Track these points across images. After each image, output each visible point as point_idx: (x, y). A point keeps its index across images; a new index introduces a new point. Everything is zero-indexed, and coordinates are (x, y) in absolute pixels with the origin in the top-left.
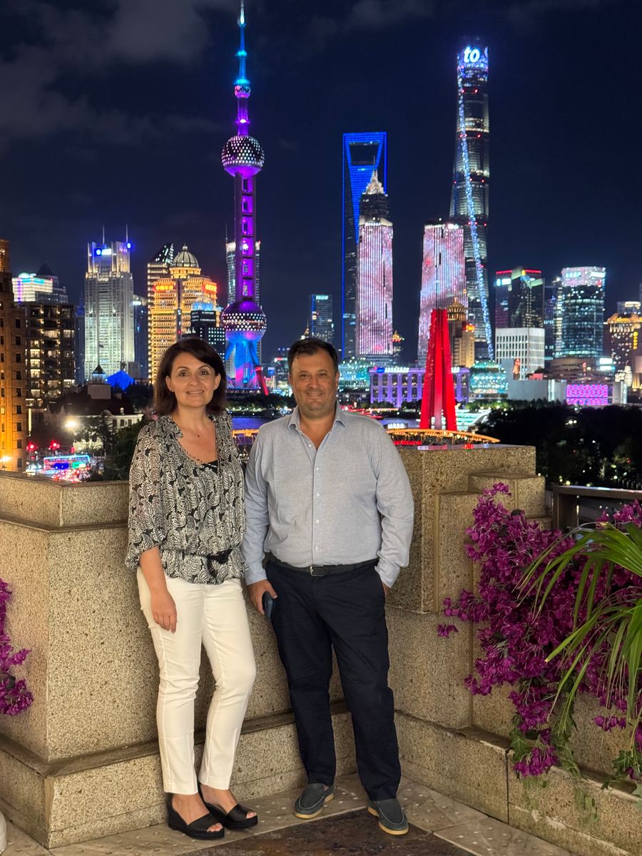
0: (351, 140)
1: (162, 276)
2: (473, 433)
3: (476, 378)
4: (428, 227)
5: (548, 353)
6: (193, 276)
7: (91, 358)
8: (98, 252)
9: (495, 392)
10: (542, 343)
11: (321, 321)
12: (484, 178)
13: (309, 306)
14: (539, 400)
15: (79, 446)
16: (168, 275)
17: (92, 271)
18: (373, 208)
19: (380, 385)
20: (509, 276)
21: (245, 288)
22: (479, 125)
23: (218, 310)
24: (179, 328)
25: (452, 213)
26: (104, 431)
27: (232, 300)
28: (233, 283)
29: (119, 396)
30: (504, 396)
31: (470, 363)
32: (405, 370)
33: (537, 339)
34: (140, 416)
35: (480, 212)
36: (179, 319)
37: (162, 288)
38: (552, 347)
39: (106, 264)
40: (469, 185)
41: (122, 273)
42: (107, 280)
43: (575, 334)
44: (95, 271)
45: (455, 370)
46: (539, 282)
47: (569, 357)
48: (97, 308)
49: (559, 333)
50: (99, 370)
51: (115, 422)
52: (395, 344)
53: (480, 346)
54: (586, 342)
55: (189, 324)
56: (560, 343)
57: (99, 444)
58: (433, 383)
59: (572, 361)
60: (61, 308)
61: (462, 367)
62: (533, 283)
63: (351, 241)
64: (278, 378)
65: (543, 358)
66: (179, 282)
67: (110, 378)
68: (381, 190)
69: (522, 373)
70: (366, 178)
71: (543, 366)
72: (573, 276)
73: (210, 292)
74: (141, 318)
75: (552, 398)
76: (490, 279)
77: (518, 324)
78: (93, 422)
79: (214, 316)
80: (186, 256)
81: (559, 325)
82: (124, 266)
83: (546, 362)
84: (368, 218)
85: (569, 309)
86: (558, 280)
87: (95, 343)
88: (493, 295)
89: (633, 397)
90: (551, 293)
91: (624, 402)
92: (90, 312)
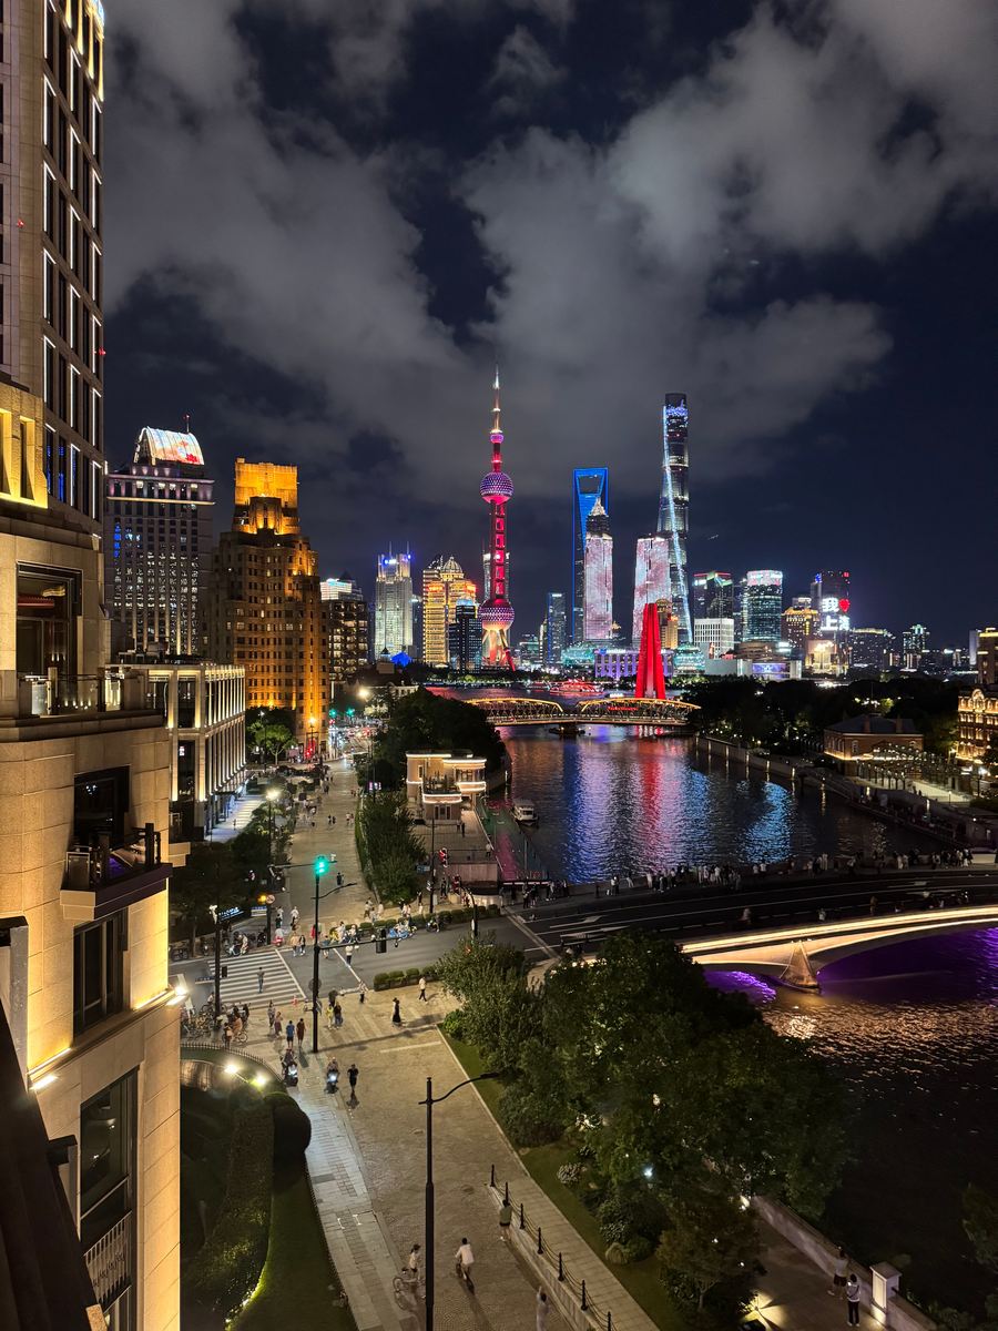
1: (434, 579)
2: (678, 701)
3: (679, 657)
4: (640, 540)
5: (736, 638)
6: (458, 579)
7: (380, 642)
8: (386, 562)
9: (694, 668)
10: (732, 630)
11: (557, 613)
12: (685, 502)
13: (546, 602)
14: (730, 675)
15: (369, 711)
16: (439, 579)
17: (382, 576)
18: (597, 526)
19: (603, 664)
20: (705, 577)
21: (498, 588)
22: (680, 461)
23: (477, 605)
24: (447, 620)
25: (659, 530)
26: (388, 699)
27: (487, 597)
28: (488, 585)
29: (400, 671)
30: (702, 672)
31: (674, 646)
32: (623, 651)
33: (728, 627)
34: (417, 687)
35: (681, 528)
36: (447, 612)
37: (434, 589)
38: (739, 634)
39: (391, 571)
40: (672, 506)
41: (404, 578)
42: (393, 583)
43: (758, 622)
44: (384, 576)
45: (663, 652)
46: (729, 582)
47: (754, 641)
48: (385, 604)
49: (746, 623)
50: (386, 651)
51: (397, 691)
52: (614, 631)
53: (682, 633)
54: (768, 630)
55: (454, 616)
56: (747, 631)
57: (384, 709)
58: (646, 660)
59: (756, 645)
60: (357, 603)
61: (668, 649)
62: (724, 583)
63: (580, 553)
64: (524, 658)
65: (733, 642)
66: (447, 584)
67: (394, 658)
68: (603, 512)
69: (716, 654)
70: (591, 504)
71: (733, 648)
72: (757, 578)
73: (471, 592)
74: (418, 612)
75: (740, 674)
76: (689, 580)
77: (714, 615)
78: (380, 691)
79: (473, 610)
80: (451, 563)
81: (746, 616)
82: (406, 573)
83: (735, 645)
84: (593, 533)
85: (754, 603)
86: (744, 580)
87: (383, 631)
88: (692, 592)
89: (806, 673)
90: (739, 591)
91: (799, 677)
92: (380, 607)
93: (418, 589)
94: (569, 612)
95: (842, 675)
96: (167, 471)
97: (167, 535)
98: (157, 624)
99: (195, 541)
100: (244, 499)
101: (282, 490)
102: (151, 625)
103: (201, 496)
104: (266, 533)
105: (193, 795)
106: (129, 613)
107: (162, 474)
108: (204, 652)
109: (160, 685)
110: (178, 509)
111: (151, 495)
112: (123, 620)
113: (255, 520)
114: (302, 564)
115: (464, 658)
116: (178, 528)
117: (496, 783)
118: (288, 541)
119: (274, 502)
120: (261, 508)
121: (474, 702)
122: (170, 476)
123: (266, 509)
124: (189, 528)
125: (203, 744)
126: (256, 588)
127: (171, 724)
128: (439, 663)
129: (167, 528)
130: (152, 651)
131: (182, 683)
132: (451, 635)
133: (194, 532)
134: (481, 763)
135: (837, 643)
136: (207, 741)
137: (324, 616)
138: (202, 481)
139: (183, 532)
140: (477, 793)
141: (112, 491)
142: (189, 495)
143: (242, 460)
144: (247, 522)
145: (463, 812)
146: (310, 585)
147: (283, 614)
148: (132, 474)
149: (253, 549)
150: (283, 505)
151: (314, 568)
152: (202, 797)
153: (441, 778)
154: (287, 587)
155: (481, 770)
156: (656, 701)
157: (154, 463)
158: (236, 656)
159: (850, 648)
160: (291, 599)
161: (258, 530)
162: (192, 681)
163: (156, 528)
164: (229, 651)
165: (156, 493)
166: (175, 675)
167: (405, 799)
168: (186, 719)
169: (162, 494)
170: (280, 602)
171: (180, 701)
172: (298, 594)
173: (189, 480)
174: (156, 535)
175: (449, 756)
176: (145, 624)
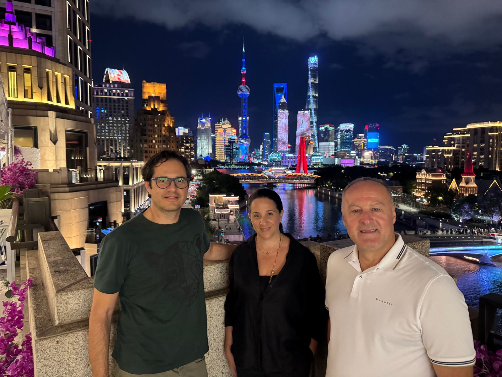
0: (276, 86)
1: (220, 127)
2: (312, 174)
3: (313, 157)
4: (299, 112)
5: (335, 150)
6: (229, 127)
7: (199, 152)
8: (201, 121)
9: (319, 162)
10: (334, 147)
11: (267, 141)
12: (317, 97)
14: (333, 164)
16: (222, 127)
17: (199, 126)
18: (283, 107)
19: (284, 160)
20: (324, 126)
21: (244, 131)
22: (315, 81)
23: (236, 138)
24: (225, 143)
25: (306, 108)
26: (202, 174)
27: (240, 135)
28: (240, 130)
29: (207, 163)
30: (322, 163)
31: (312, 153)
32: (292, 155)
33: (332, 146)
34: (213, 169)
35: (315, 107)
36: (225, 140)
37: (220, 131)
38: (336, 148)
39: (203, 124)
40: (311, 98)
41: (208, 127)
42: (204, 129)
43: (344, 144)
44: (200, 126)
45: (307, 155)
47: (342, 151)
48: (201, 137)
49: (339, 144)
50: (201, 156)
51: (206, 171)
52: (289, 147)
53: (315, 148)
54: (347, 146)
55: (227, 142)
56: (339, 147)
57: (201, 177)
58: (300, 159)
59: (343, 152)
60: (190, 137)
61: (309, 154)
62: (331, 128)
63: (275, 117)
64: (254, 158)
65: (334, 151)
66: (225, 129)
67: (204, 158)
68: (285, 101)
69: (327, 156)
70: (280, 97)
71: (334, 154)
72: (343, 126)
73: (234, 132)
74: (214, 140)
75: (336, 164)
76: (318, 127)
77: (327, 141)
78: (200, 171)
79: (235, 139)
80: (227, 121)
81: (339, 141)
82: (208, 125)
83: (335, 153)
84: (281, 109)
85: (342, 136)
86: (339, 127)
87: (200, 148)
88: (319, 132)
89: (361, 163)
90: (336, 131)
91: (359, 164)
92: (199, 138)
93: (214, 131)
94: (272, 140)
95: (375, 164)
96: (116, 86)
97: (117, 110)
98: (114, 145)
99: (127, 113)
100: (146, 96)
101: (160, 93)
102: (112, 145)
103: (129, 95)
104: (155, 110)
105: (129, 210)
106: (103, 141)
107: (114, 87)
108: (132, 156)
109: (116, 169)
110: (121, 100)
111: (110, 95)
112: (101, 144)
113: (150, 105)
114: (169, 122)
115: (231, 158)
116: (121, 107)
117: (243, 205)
118: (163, 113)
119: (157, 98)
120: (152, 100)
121: (235, 175)
122: (118, 87)
123: (154, 101)
124: (125, 108)
125: (133, 191)
126: (151, 131)
127: (121, 183)
128: (222, 160)
129: (117, 108)
130: (113, 156)
131: (124, 168)
132: (226, 149)
133: (127, 109)
134: (237, 198)
135: (373, 151)
136: (134, 190)
137: (177, 142)
138: (130, 89)
139: (123, 109)
140: (236, 209)
141: (95, 93)
142: (125, 95)
143: (144, 81)
144: (147, 105)
145: (230, 216)
146: (172, 130)
147: (162, 141)
148: (102, 87)
149: (150, 116)
150: (161, 99)
151: (174, 123)
152: (133, 210)
153: (222, 203)
154: (163, 131)
155: (237, 201)
156: (304, 174)
157: (111, 82)
158: (144, 157)
159: (378, 154)
160: (165, 136)
161: (152, 109)
162: (128, 167)
163: (113, 108)
164: (142, 156)
165: (112, 94)
166: (121, 165)
167: (209, 211)
168: (126, 181)
169: (114, 95)
170: (161, 137)
171: (124, 175)
172: (167, 134)
173: (125, 89)
174: (113, 110)
175: (225, 195)
176: (110, 145)
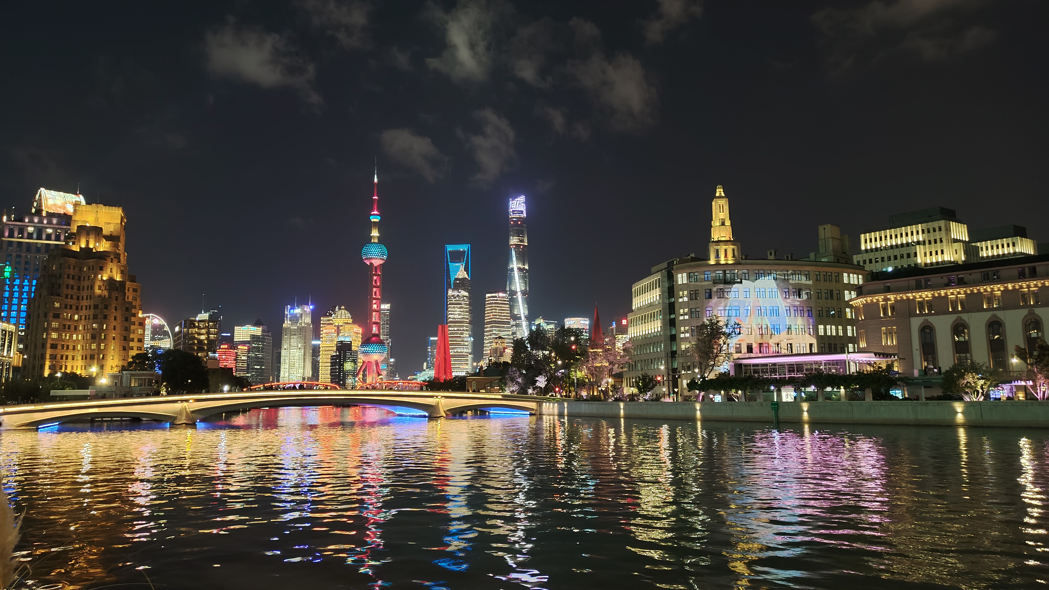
0: (450, 248)
1: (329, 324)
4: (488, 295)
6: (347, 323)
7: (284, 375)
8: (292, 311)
12: (526, 270)
16: (333, 323)
17: (287, 324)
18: (461, 286)
22: (522, 241)
25: (508, 289)
35: (523, 289)
37: (328, 331)
39: (295, 319)
40: (516, 274)
41: (306, 324)
42: (296, 328)
44: (289, 322)
48: (289, 344)
66: (338, 327)
68: (466, 276)
70: (457, 269)
72: (572, 323)
73: (358, 333)
74: (316, 353)
80: (343, 312)
82: (308, 320)
84: (453, 290)
87: (287, 366)
92: (285, 347)
93: (317, 333)
96: (54, 221)
107: (50, 223)
111: (39, 237)
122: (57, 224)
132: (332, 364)
141: (7, 234)
148: (25, 221)
157: (44, 215)
165: (44, 237)
169: (48, 238)
